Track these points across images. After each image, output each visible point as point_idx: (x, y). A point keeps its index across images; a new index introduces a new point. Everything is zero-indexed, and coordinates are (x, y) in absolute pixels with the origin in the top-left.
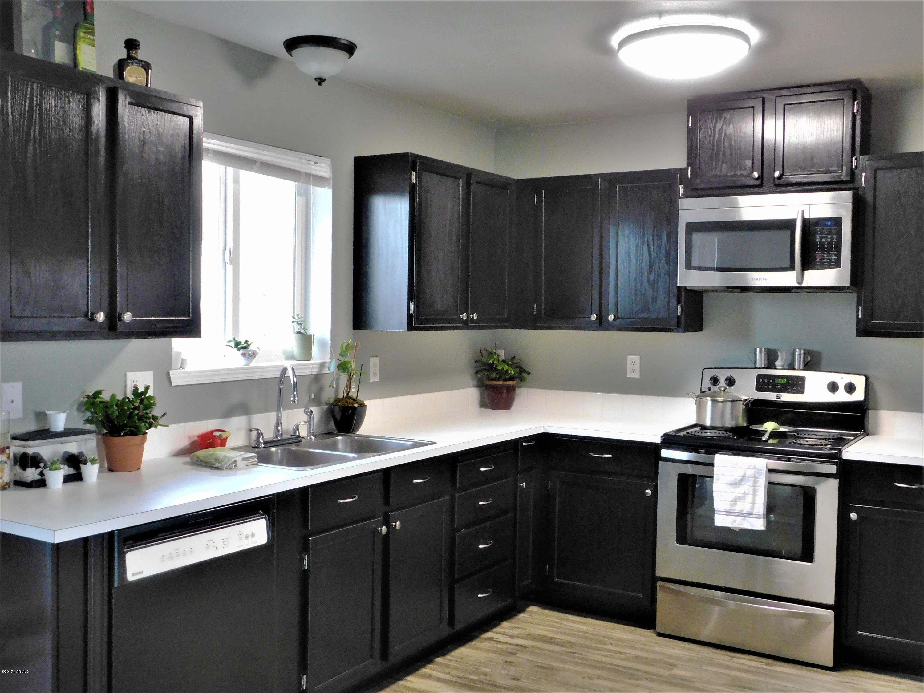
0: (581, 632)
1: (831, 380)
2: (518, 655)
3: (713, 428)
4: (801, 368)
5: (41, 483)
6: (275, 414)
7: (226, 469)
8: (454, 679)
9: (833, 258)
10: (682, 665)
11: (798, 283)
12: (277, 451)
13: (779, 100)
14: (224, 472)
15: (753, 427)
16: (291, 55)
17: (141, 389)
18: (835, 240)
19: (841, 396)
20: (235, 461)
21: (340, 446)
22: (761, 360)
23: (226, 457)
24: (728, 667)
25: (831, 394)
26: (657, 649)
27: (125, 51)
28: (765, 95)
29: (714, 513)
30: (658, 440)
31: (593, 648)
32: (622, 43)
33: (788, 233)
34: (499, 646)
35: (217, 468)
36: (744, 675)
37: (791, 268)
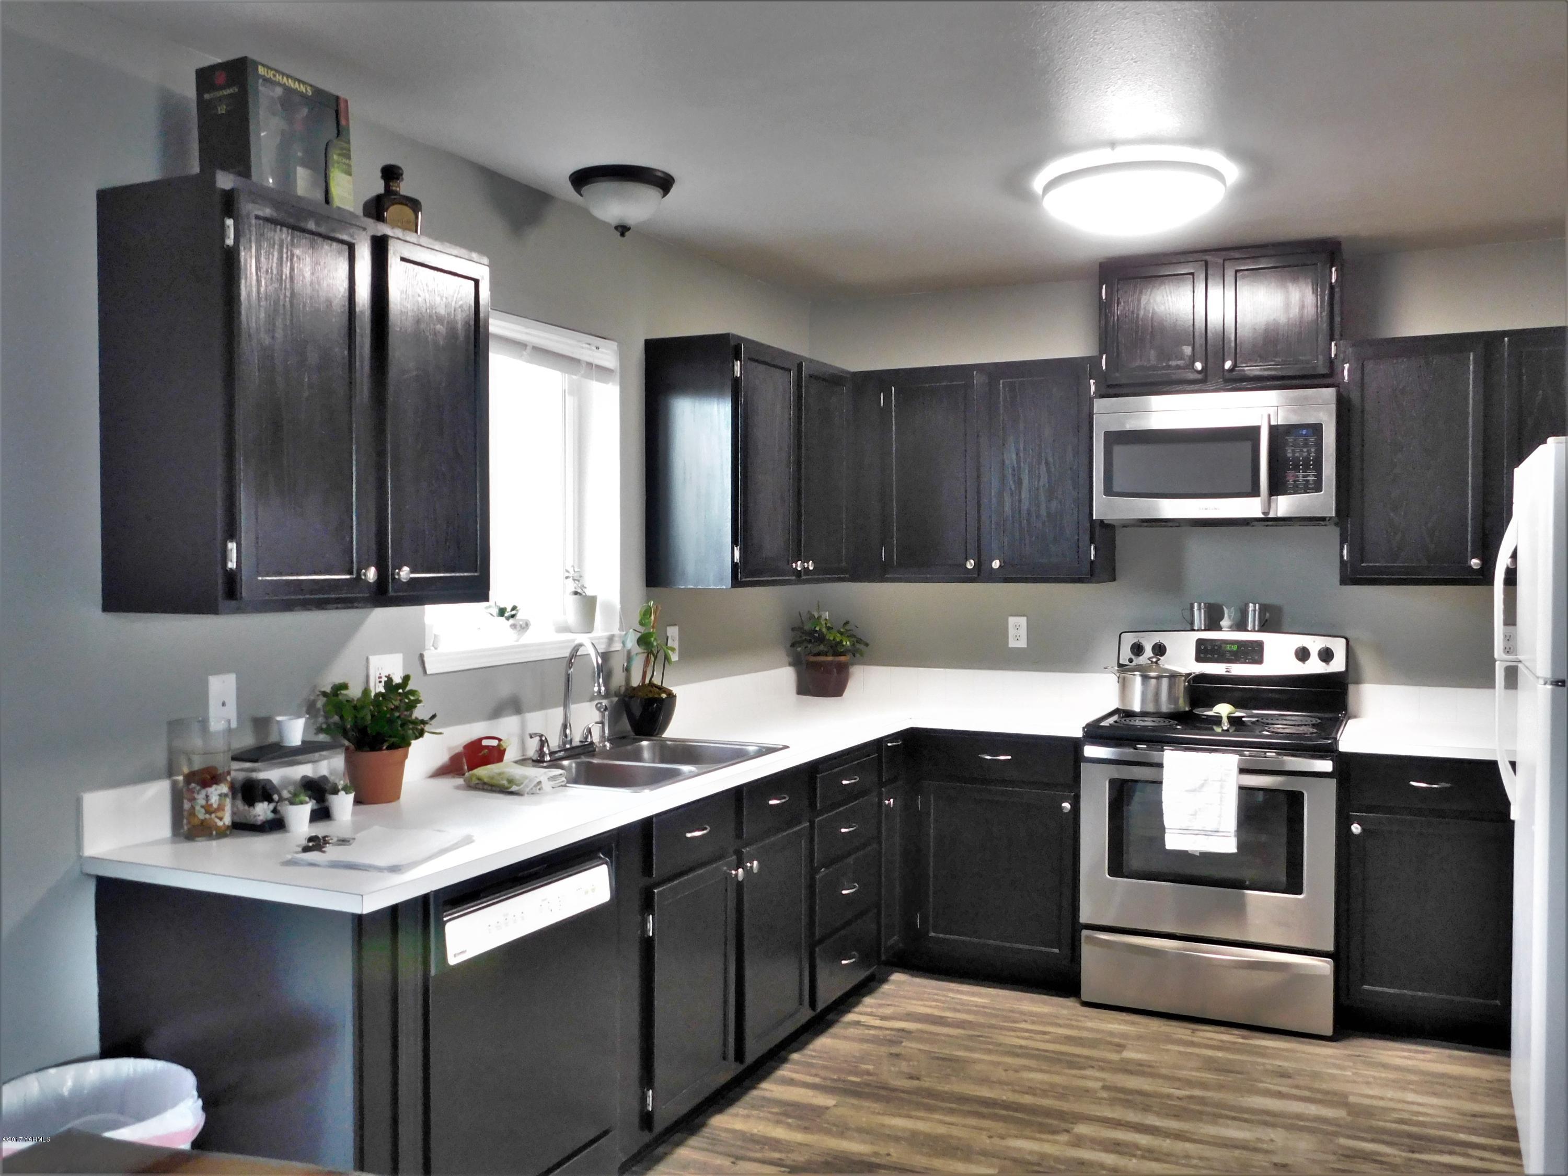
0: (976, 1006)
1: (1300, 645)
2: (903, 1044)
3: (1144, 714)
4: (1256, 629)
5: (277, 825)
6: (560, 710)
7: (528, 794)
8: (828, 1083)
9: (1311, 478)
10: (1132, 1045)
11: (1263, 513)
12: (570, 764)
13: (1227, 264)
14: (526, 798)
15: (1198, 711)
16: (581, 195)
17: (397, 680)
18: (1313, 454)
19: (1314, 666)
20: (539, 783)
21: (646, 755)
22: (1199, 617)
23: (526, 777)
24: (1192, 1044)
25: (1300, 663)
26: (1090, 1024)
27: (382, 183)
28: (1208, 258)
29: (1164, 832)
30: (1079, 734)
31: (1002, 1028)
32: (1050, 186)
33: (1247, 446)
34: (872, 1032)
35: (512, 793)
36: (1220, 1054)
37: (1255, 492)
